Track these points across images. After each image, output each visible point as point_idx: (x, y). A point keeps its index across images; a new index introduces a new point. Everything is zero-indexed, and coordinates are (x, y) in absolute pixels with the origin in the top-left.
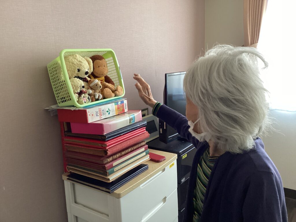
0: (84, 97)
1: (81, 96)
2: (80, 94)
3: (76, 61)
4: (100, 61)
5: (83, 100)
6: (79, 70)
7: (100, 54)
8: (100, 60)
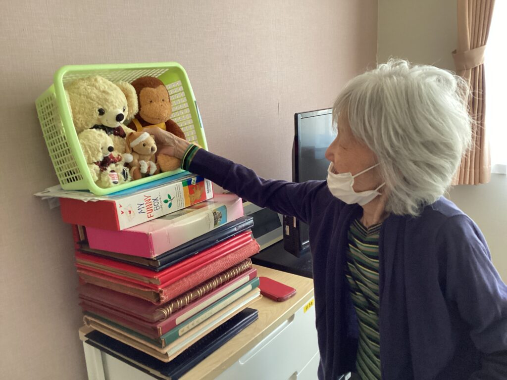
0: (112, 171)
1: (106, 169)
2: (104, 164)
3: (95, 91)
4: (152, 89)
5: (110, 178)
6: (101, 112)
7: (155, 75)
8: (154, 88)
